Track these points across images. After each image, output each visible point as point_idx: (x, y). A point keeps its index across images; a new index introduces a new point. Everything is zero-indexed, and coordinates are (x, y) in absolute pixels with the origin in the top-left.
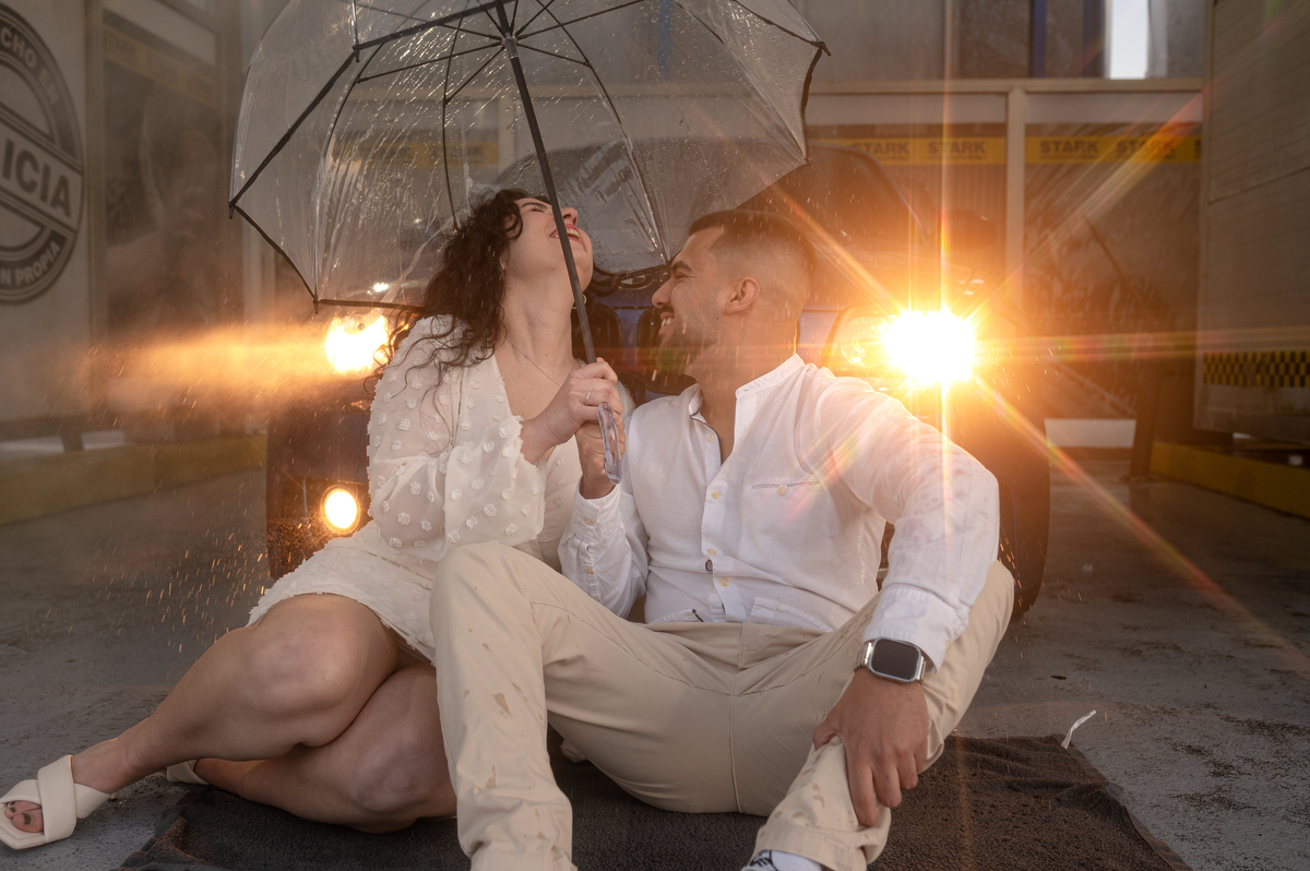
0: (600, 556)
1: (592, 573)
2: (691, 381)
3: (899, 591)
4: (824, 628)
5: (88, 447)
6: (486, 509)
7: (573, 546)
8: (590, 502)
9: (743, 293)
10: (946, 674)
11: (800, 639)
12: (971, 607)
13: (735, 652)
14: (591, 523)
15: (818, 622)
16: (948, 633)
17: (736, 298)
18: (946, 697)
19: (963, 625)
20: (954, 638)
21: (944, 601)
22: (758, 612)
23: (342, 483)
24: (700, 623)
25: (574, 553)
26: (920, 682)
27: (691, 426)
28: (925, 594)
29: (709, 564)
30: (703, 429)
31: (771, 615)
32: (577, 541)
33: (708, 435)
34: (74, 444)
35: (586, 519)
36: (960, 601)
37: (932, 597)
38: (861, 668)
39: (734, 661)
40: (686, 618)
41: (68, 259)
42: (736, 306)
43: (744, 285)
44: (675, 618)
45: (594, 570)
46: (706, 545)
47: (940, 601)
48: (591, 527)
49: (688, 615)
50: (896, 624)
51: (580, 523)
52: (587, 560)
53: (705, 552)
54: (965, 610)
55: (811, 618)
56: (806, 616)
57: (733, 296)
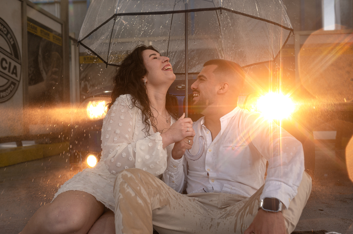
0: (176, 177)
1: (174, 182)
2: (203, 116)
3: (271, 182)
4: (246, 195)
5: (24, 145)
6: (150, 166)
7: (168, 174)
8: (176, 161)
9: (224, 88)
10: (290, 212)
11: (240, 199)
12: (298, 187)
13: (217, 202)
14: (176, 167)
15: (245, 193)
16: (289, 195)
17: (221, 89)
18: (291, 220)
19: (295, 193)
20: (292, 198)
21: (287, 184)
22: (225, 189)
23: (92, 153)
24: (205, 193)
25: (168, 176)
26: (281, 212)
27: (201, 129)
28: (280, 183)
29: (208, 174)
30: (205, 130)
31: (229, 190)
32: (170, 173)
33: (207, 132)
34: (20, 144)
35: (174, 166)
36: (293, 184)
37: (282, 183)
38: (260, 208)
39: (216, 205)
40: (201, 191)
41: (17, 89)
42: (222, 91)
43: (224, 85)
44: (197, 191)
45: (174, 181)
46: (207, 168)
47: (285, 185)
48: (176, 168)
49: (201, 190)
50: (270, 192)
51: (172, 167)
52: (173, 178)
53: (206, 170)
54: (296, 187)
55: (243, 192)
56: (241, 191)
57: (220, 88)
